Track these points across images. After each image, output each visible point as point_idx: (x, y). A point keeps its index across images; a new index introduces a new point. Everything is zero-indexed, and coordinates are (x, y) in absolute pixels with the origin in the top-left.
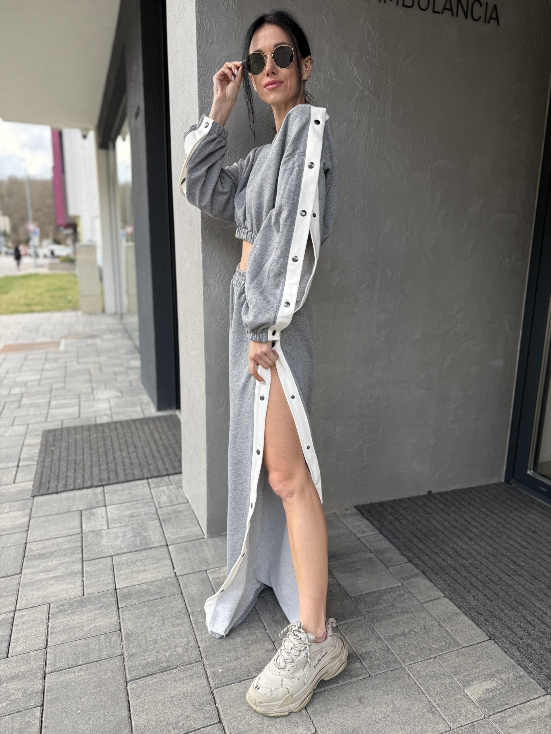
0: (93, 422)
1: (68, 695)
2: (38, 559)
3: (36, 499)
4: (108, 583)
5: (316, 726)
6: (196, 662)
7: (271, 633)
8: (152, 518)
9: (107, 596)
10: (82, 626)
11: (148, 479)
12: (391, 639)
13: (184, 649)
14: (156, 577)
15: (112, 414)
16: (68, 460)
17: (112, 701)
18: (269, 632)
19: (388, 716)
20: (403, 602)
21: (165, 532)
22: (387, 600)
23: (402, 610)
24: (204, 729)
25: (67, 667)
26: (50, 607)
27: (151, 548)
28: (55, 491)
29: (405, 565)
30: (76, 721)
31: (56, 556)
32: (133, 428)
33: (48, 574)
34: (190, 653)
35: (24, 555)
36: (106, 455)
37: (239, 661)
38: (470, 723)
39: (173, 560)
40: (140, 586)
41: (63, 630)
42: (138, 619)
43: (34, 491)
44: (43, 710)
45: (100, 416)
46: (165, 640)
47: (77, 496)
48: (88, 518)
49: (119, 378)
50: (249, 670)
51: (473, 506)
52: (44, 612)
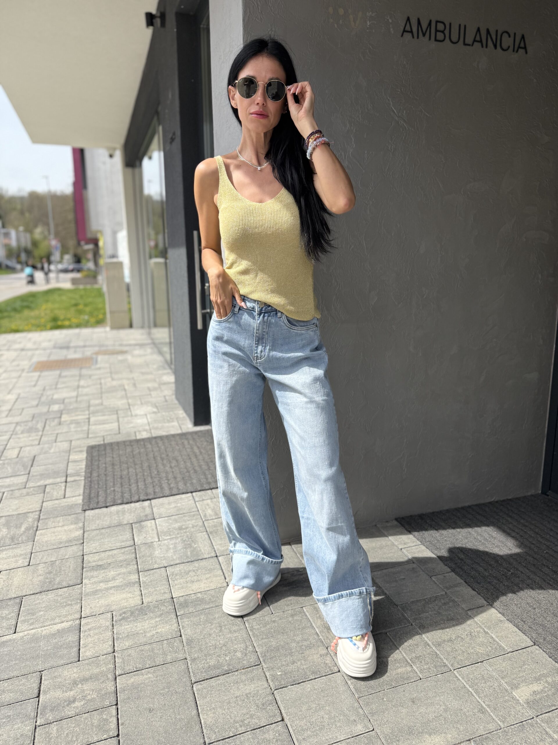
0: (133, 438)
1: (139, 695)
2: (97, 570)
3: (87, 513)
4: (165, 593)
5: (373, 724)
6: (255, 666)
7: (324, 639)
8: (200, 530)
9: (165, 604)
10: (145, 632)
11: (192, 492)
12: (439, 645)
13: (242, 654)
14: (209, 587)
15: (150, 430)
16: (114, 475)
17: (180, 701)
18: (322, 638)
19: (441, 715)
20: (448, 610)
21: (214, 544)
22: (432, 608)
23: (448, 618)
24: (269, 726)
25: (135, 670)
26: (112, 614)
27: (202, 559)
28: (104, 505)
29: (447, 574)
30: (149, 719)
31: (113, 567)
32: (173, 443)
33: (108, 584)
34: (248, 657)
35: (83, 567)
36: (150, 470)
37: (295, 664)
38: (520, 723)
39: (224, 571)
40: (196, 595)
41: (128, 636)
42: (197, 625)
43: (84, 506)
44: (118, 709)
45: (140, 431)
46: (224, 645)
47: (126, 510)
48: (138, 530)
49: (154, 394)
50: (306, 673)
51: (511, 517)
52: (108, 620)
